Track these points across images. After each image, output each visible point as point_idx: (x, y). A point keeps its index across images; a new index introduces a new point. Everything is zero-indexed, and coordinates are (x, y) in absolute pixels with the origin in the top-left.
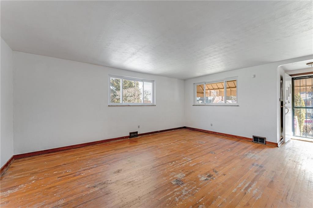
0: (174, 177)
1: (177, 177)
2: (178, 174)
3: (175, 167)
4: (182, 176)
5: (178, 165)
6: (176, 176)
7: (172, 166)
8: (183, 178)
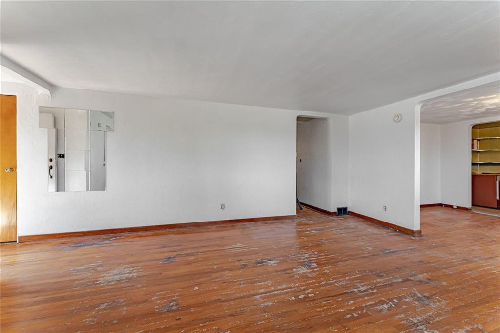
0: (311, 270)
1: (308, 269)
2: (303, 273)
3: (303, 285)
4: (300, 269)
5: (294, 289)
6: (309, 271)
7: (308, 289)
8: (300, 267)
